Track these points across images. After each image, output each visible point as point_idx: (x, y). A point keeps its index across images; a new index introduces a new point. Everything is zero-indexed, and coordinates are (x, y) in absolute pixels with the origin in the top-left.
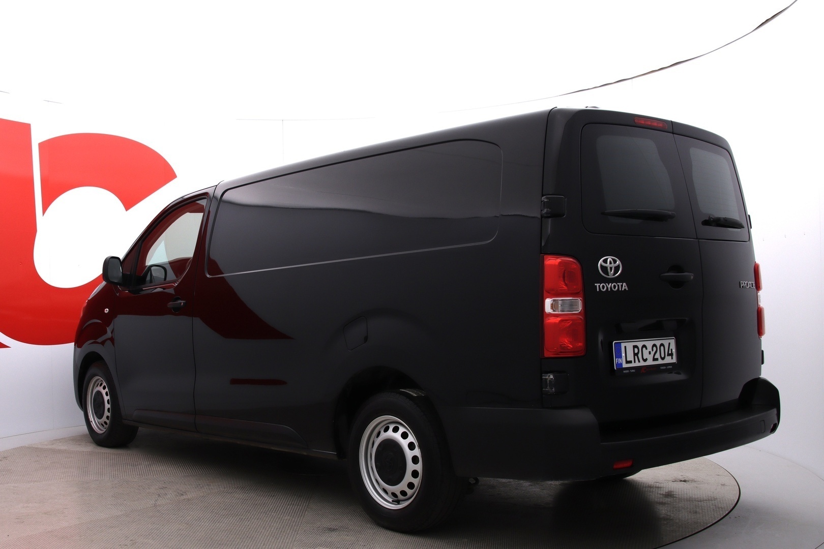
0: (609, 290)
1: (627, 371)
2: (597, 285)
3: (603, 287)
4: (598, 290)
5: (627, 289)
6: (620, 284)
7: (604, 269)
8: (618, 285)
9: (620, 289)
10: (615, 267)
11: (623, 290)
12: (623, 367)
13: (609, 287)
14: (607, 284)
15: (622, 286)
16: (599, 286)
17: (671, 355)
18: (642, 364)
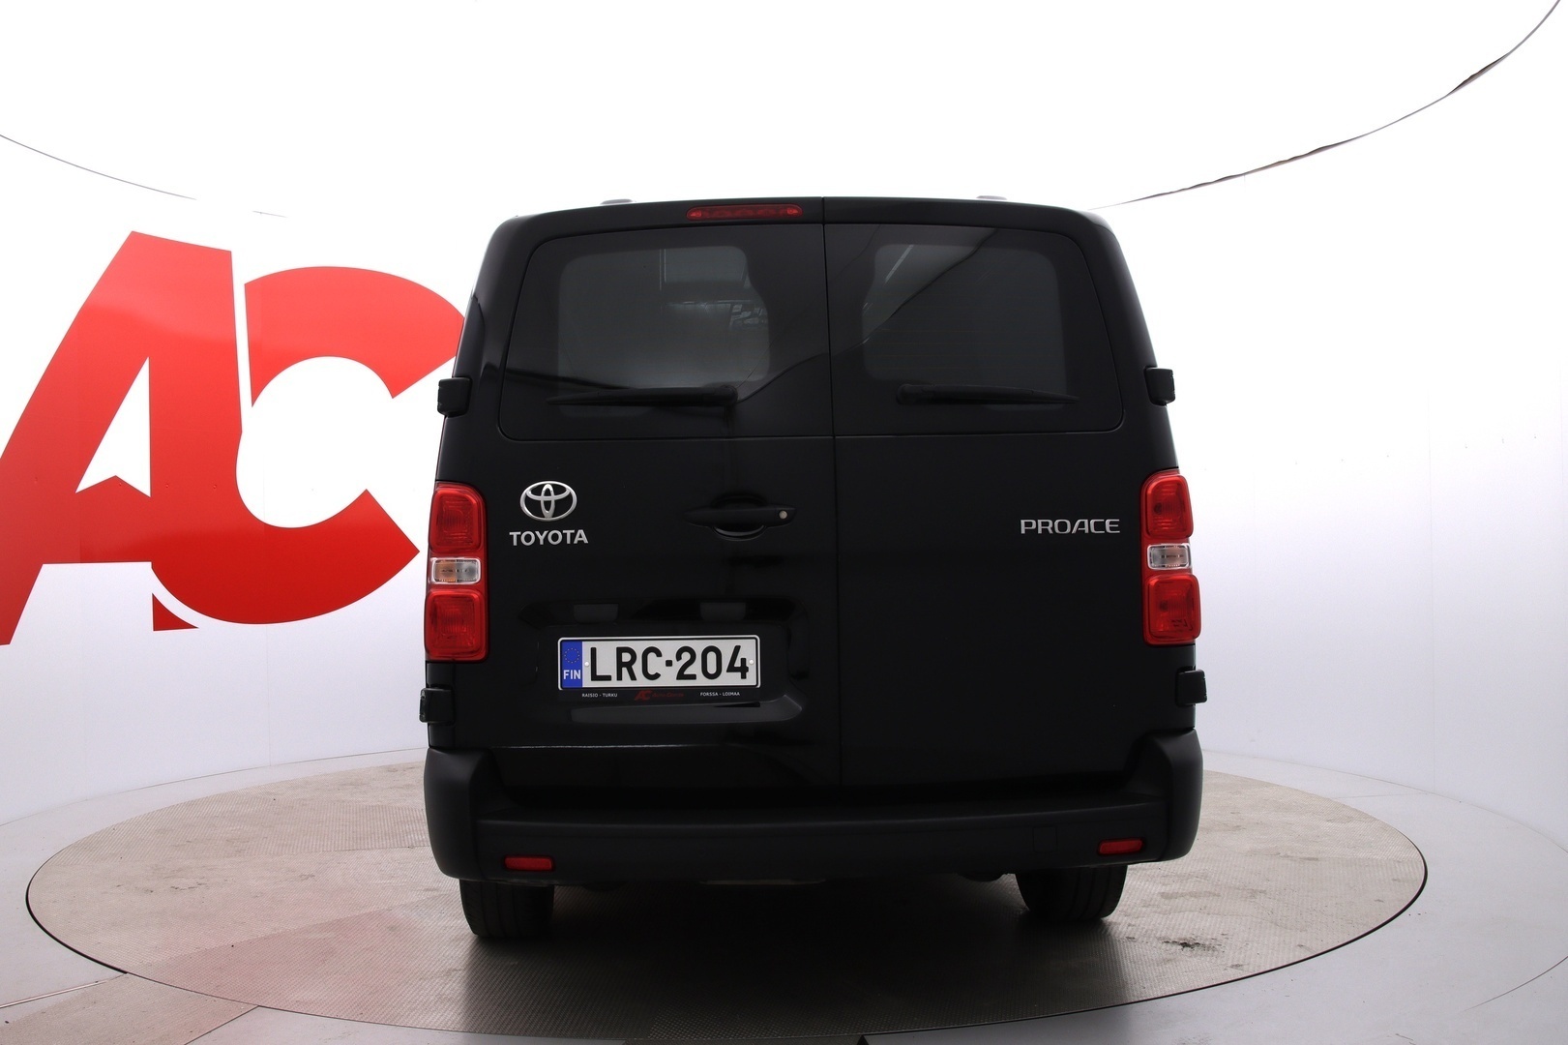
0: (542, 543)
1: (596, 695)
2: (515, 534)
3: (528, 538)
4: (515, 544)
5: (586, 541)
6: (568, 532)
7: (533, 505)
8: (564, 535)
9: (568, 542)
10: (557, 502)
11: (576, 542)
12: (584, 686)
13: (541, 538)
14: (537, 533)
15: (573, 536)
16: (519, 537)
17: (743, 670)
18: (642, 682)
